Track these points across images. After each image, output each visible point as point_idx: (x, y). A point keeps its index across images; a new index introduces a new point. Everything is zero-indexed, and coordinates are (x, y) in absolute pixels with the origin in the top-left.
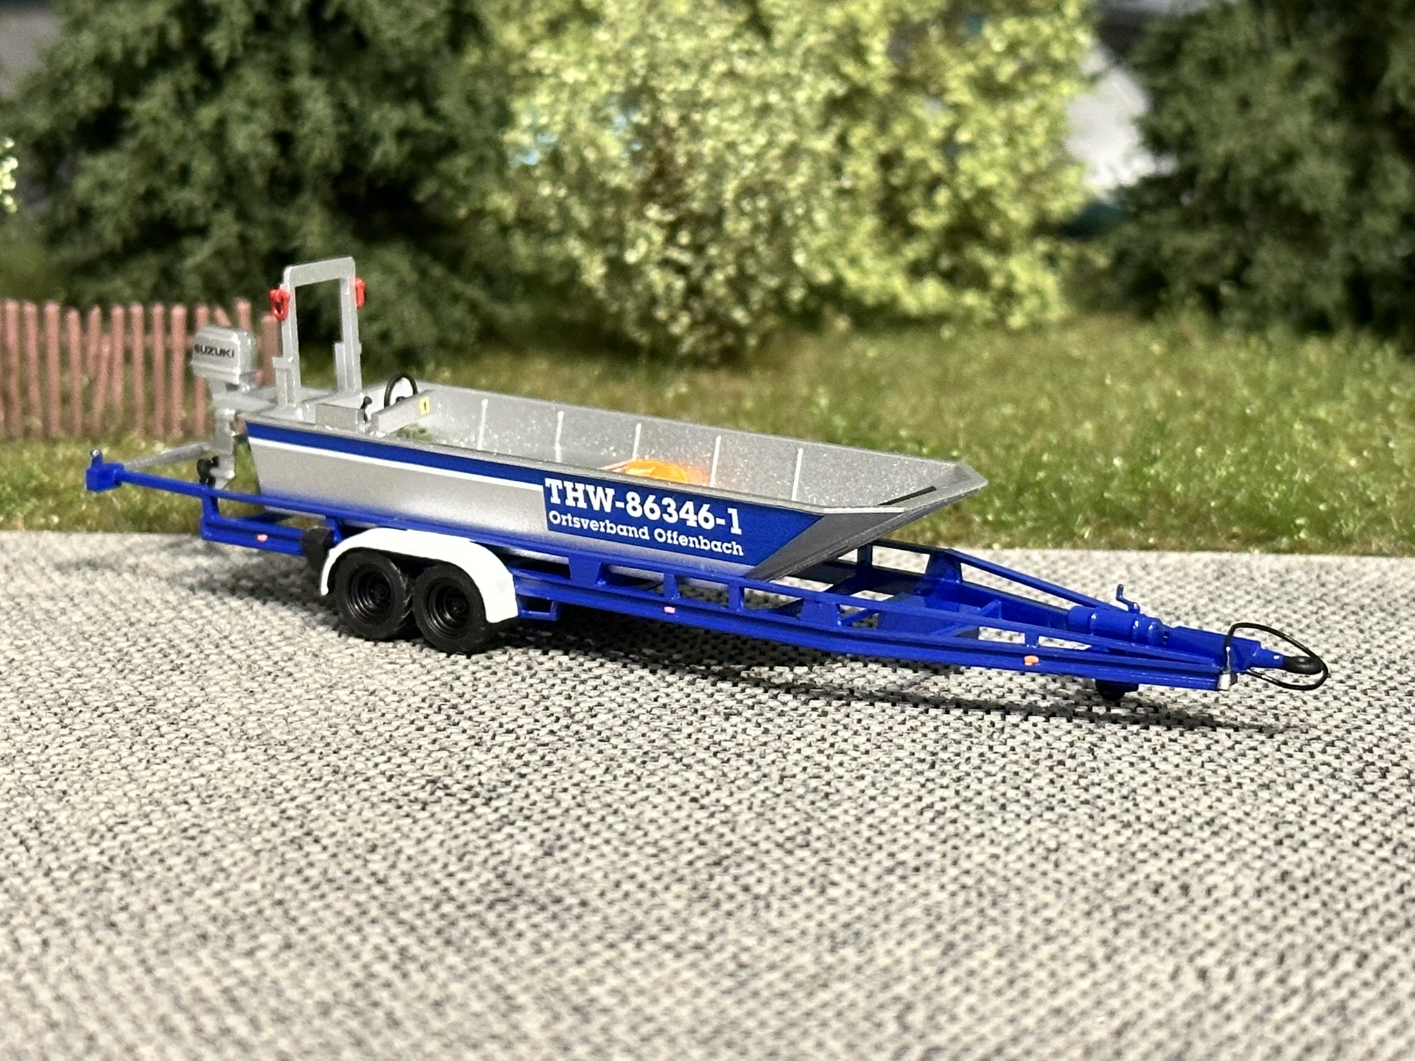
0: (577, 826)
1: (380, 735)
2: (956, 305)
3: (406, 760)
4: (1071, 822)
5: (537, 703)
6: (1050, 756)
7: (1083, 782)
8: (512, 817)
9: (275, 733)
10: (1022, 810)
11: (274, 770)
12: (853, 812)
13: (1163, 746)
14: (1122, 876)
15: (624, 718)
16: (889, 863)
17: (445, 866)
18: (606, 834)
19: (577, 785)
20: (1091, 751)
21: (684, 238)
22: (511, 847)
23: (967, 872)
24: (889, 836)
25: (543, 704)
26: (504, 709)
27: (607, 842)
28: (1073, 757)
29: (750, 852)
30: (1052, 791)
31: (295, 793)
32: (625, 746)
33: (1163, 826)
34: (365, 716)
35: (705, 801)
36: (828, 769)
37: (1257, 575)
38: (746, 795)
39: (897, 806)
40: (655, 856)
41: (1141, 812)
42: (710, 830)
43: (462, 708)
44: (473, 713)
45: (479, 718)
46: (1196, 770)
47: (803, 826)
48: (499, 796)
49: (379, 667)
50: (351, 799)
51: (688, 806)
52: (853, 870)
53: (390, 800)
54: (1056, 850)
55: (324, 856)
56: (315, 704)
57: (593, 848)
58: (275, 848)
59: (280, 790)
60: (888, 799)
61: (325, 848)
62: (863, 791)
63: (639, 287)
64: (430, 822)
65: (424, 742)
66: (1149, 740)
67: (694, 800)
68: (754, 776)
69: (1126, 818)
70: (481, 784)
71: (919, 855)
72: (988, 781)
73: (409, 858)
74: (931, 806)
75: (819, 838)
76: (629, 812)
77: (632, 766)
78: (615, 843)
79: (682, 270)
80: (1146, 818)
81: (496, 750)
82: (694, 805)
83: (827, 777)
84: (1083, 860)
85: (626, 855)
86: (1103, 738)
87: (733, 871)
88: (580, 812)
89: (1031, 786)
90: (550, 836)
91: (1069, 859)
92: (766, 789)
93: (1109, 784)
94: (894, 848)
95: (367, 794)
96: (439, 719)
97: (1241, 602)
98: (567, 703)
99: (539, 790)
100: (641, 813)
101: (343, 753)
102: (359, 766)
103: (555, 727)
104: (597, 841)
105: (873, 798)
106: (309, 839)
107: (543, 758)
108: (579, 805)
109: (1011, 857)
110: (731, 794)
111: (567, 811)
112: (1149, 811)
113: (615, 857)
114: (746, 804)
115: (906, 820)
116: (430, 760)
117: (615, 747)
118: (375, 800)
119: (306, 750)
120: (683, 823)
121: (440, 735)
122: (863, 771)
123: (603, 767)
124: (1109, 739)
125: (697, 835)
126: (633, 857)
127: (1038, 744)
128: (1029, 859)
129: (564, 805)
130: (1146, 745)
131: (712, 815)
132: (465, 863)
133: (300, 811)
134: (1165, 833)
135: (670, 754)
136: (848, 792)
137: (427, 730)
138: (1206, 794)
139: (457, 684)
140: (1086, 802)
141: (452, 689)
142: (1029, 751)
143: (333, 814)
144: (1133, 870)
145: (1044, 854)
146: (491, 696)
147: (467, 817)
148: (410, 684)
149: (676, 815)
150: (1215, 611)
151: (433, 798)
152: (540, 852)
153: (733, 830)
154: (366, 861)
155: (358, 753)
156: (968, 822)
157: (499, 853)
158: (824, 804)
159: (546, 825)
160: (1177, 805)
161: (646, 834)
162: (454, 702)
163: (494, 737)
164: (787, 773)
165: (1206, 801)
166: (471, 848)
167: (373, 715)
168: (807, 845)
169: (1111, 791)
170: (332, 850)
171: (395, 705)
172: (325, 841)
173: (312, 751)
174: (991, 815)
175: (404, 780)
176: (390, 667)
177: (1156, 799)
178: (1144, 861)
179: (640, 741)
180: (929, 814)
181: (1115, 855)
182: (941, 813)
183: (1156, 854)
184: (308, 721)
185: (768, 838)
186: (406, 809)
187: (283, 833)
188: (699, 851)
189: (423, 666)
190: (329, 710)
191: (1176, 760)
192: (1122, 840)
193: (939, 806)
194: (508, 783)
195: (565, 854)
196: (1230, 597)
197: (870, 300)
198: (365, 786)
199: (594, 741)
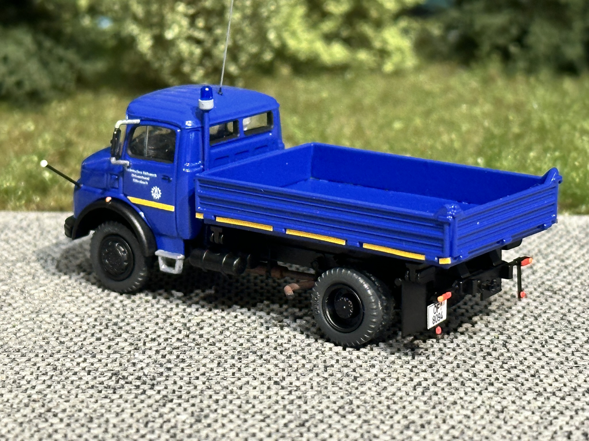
0: (211, 402)
1: (76, 344)
2: (354, 60)
3: (95, 360)
4: (506, 394)
5: (165, 321)
6: (482, 350)
7: (506, 366)
8: (170, 397)
9: (11, 344)
10: (475, 386)
11: (17, 369)
12: (374, 389)
13: (546, 342)
14: (546, 428)
15: (221, 329)
16: (404, 422)
17: (138, 431)
18: (230, 407)
19: (204, 374)
20: (504, 345)
21: (201, 23)
22: (175, 417)
23: (453, 427)
24: (400, 405)
25: (168, 321)
26: (147, 325)
27: (232, 412)
28: (495, 350)
29: (319, 416)
30: (489, 372)
31: (33, 383)
32: (225, 348)
33: (561, 394)
34: (63, 331)
35: (284, 384)
36: (351, 361)
37: (570, 228)
38: (307, 379)
39: (399, 384)
40: (263, 421)
41: (546, 385)
42: (292, 402)
43: (121, 324)
44: (128, 328)
45: (132, 331)
46: (571, 357)
47: (347, 399)
48: (159, 383)
49: (63, 298)
50: (69, 387)
51: (274, 387)
52: (385, 428)
53: (93, 387)
54: (502, 412)
55: (62, 425)
56: (30, 324)
57: (224, 416)
58: (31, 421)
59: (23, 382)
60: (393, 380)
61: (61, 420)
62: (376, 375)
63: (174, 53)
64: (121, 401)
65: (103, 348)
66: (537, 338)
67: (276, 383)
68: (308, 366)
69: (538, 389)
70: (144, 375)
71: (421, 417)
72: (449, 367)
73: (115, 426)
74: (419, 384)
75: (358, 407)
76: (240, 392)
77: (233, 361)
78: (237, 413)
79: (198, 42)
80: (549, 389)
81: (148, 352)
82: (277, 386)
83: (353, 366)
84: (521, 418)
85: (245, 421)
86: (510, 337)
87: (313, 430)
88: (210, 392)
89: (476, 370)
90: (196, 409)
91: (511, 418)
92: (318, 375)
93: (521, 367)
94: (405, 412)
95: (78, 383)
96: (108, 332)
97: (566, 247)
98: (183, 320)
99: (181, 379)
100: (247, 393)
101: (56, 356)
102: (68, 365)
103: (180, 336)
104: (225, 411)
105: (383, 380)
106: (50, 414)
107: (178, 357)
108: (208, 388)
109: (477, 417)
110: (298, 379)
111: (202, 392)
112: (551, 385)
113: (239, 422)
114: (309, 385)
115: (407, 394)
116: (110, 360)
117: (220, 349)
118: (83, 387)
119: (32, 355)
120: (274, 398)
121: (112, 343)
122: (373, 362)
123: (216, 362)
124: (514, 337)
125: (285, 406)
126: (250, 422)
127: (472, 342)
128: (488, 418)
129: (199, 388)
130: (536, 341)
131: (290, 393)
132: (149, 429)
133: (40, 396)
134: (563, 399)
135: (255, 353)
136: (368, 376)
137: (104, 340)
138: (580, 372)
139: (113, 309)
140: (511, 380)
141: (111, 312)
142: (468, 346)
143: (60, 397)
144: (551, 424)
145: (495, 414)
146: (136, 317)
147: (143, 397)
148: (84, 309)
149: (269, 393)
150: (552, 252)
151: (118, 385)
152: (193, 420)
153: (306, 403)
154: (89, 429)
155: (65, 356)
156: (445, 395)
157: (169, 421)
158: (355, 384)
159: (192, 401)
160: (565, 380)
161: (254, 407)
162: (115, 320)
163: (145, 344)
164: (328, 364)
165: (582, 377)
166: (150, 418)
167: (68, 331)
168: (352, 412)
169: (524, 371)
170: (66, 421)
171: (79, 324)
172: (60, 415)
173: (37, 356)
174: (457, 389)
175: (98, 374)
176: (69, 299)
177: (552, 376)
178: (556, 418)
179: (234, 345)
180: (420, 390)
181: (538, 414)
182: (427, 389)
183: (562, 413)
184: (29, 335)
185: (328, 407)
186: (103, 392)
187: (33, 411)
188: (289, 417)
189: (90, 298)
190: (40, 327)
191: (556, 350)
192: (539, 404)
193: (424, 384)
194: (161, 374)
195: (209, 421)
196: (559, 244)
197: (302, 57)
198: (74, 378)
199: (206, 345)
